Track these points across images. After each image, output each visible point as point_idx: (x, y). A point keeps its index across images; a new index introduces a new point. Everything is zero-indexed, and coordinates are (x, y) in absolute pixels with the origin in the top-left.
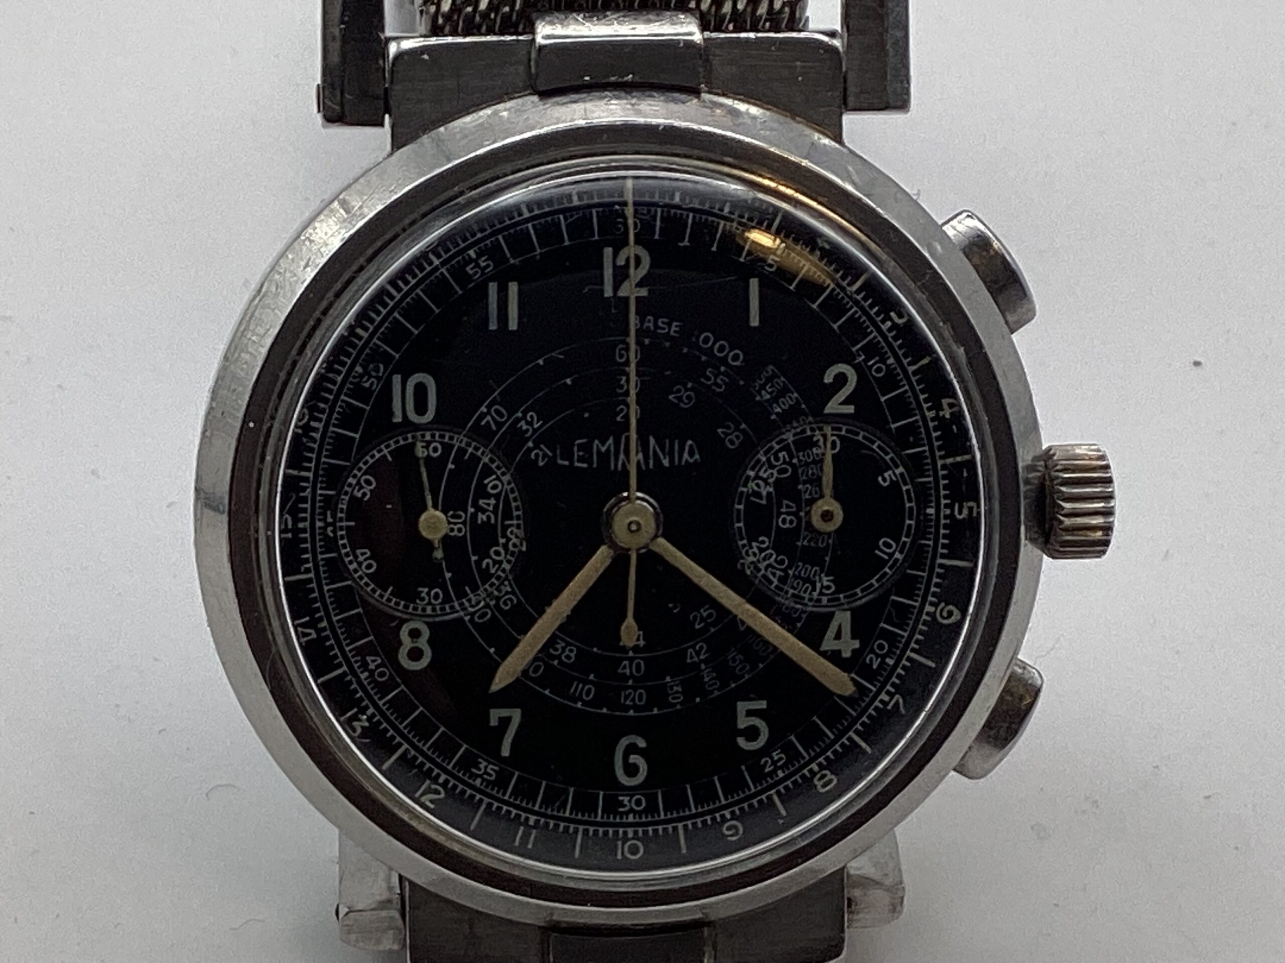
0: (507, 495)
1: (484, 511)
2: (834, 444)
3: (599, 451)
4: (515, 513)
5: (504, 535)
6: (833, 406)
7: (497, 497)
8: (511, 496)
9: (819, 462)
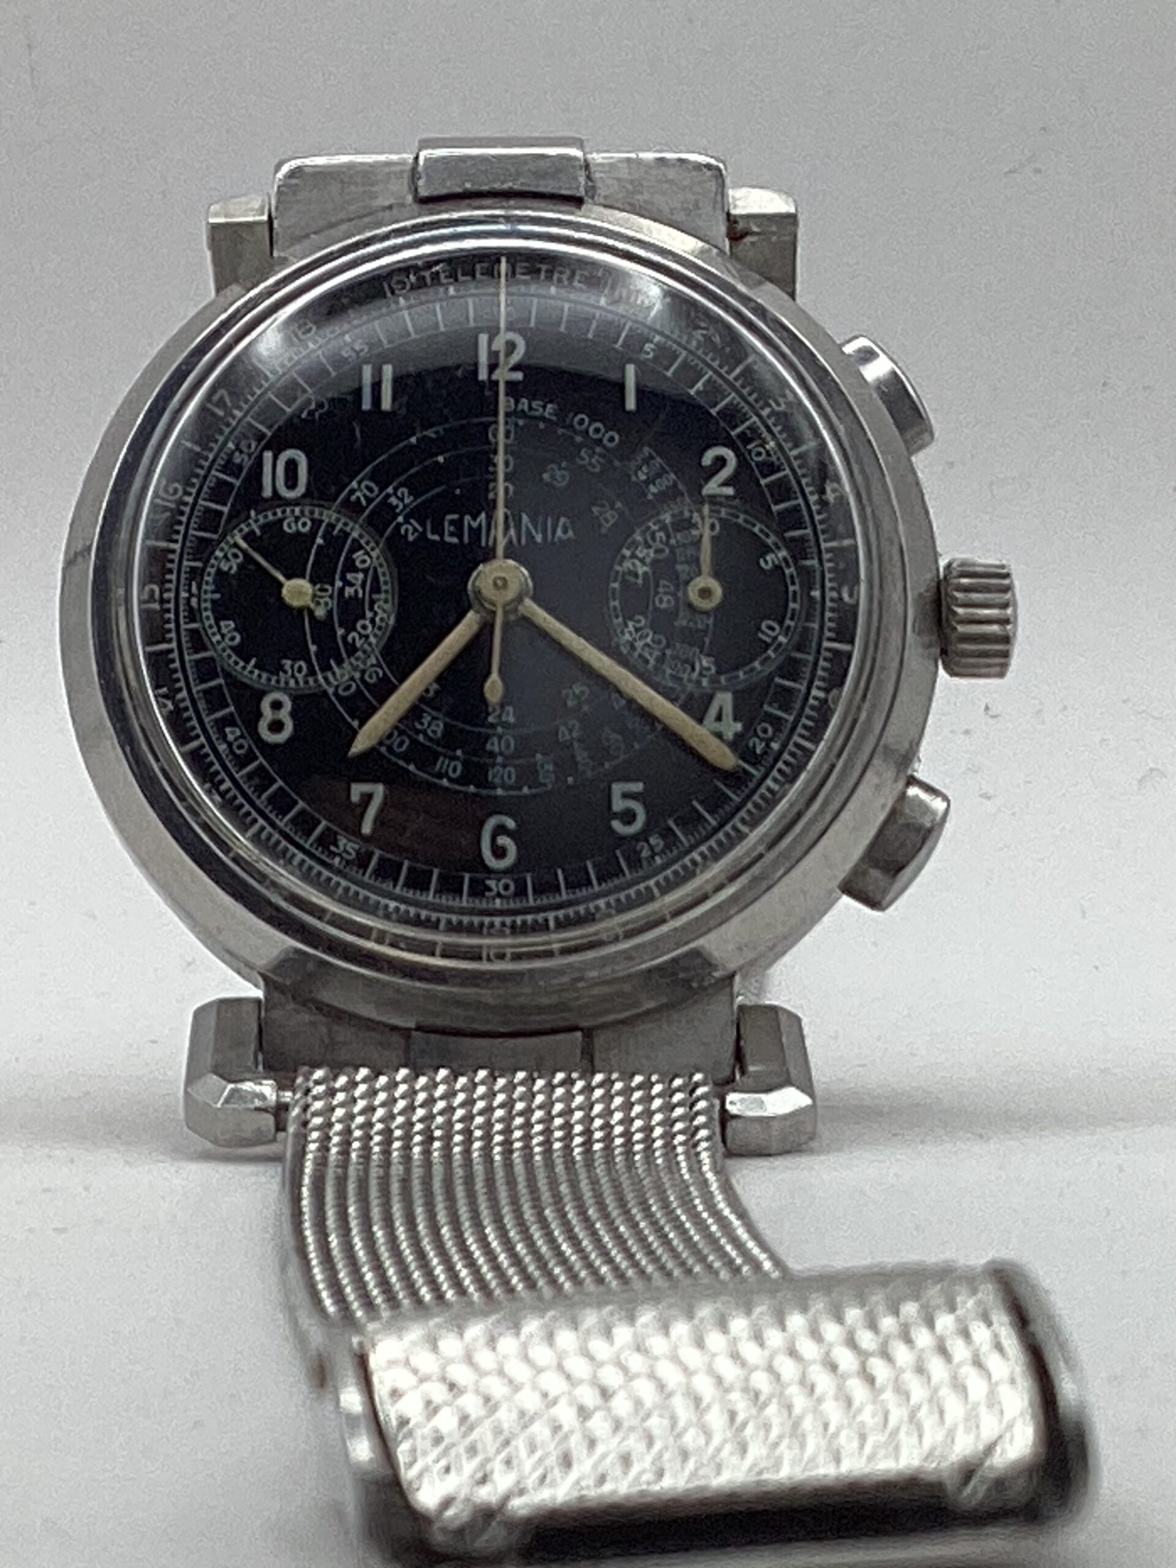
0: (375, 569)
1: (351, 585)
2: (712, 527)
3: (470, 527)
4: (384, 588)
5: (371, 609)
6: (712, 487)
7: (365, 571)
8: (380, 570)
9: (697, 543)
